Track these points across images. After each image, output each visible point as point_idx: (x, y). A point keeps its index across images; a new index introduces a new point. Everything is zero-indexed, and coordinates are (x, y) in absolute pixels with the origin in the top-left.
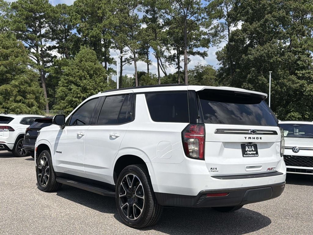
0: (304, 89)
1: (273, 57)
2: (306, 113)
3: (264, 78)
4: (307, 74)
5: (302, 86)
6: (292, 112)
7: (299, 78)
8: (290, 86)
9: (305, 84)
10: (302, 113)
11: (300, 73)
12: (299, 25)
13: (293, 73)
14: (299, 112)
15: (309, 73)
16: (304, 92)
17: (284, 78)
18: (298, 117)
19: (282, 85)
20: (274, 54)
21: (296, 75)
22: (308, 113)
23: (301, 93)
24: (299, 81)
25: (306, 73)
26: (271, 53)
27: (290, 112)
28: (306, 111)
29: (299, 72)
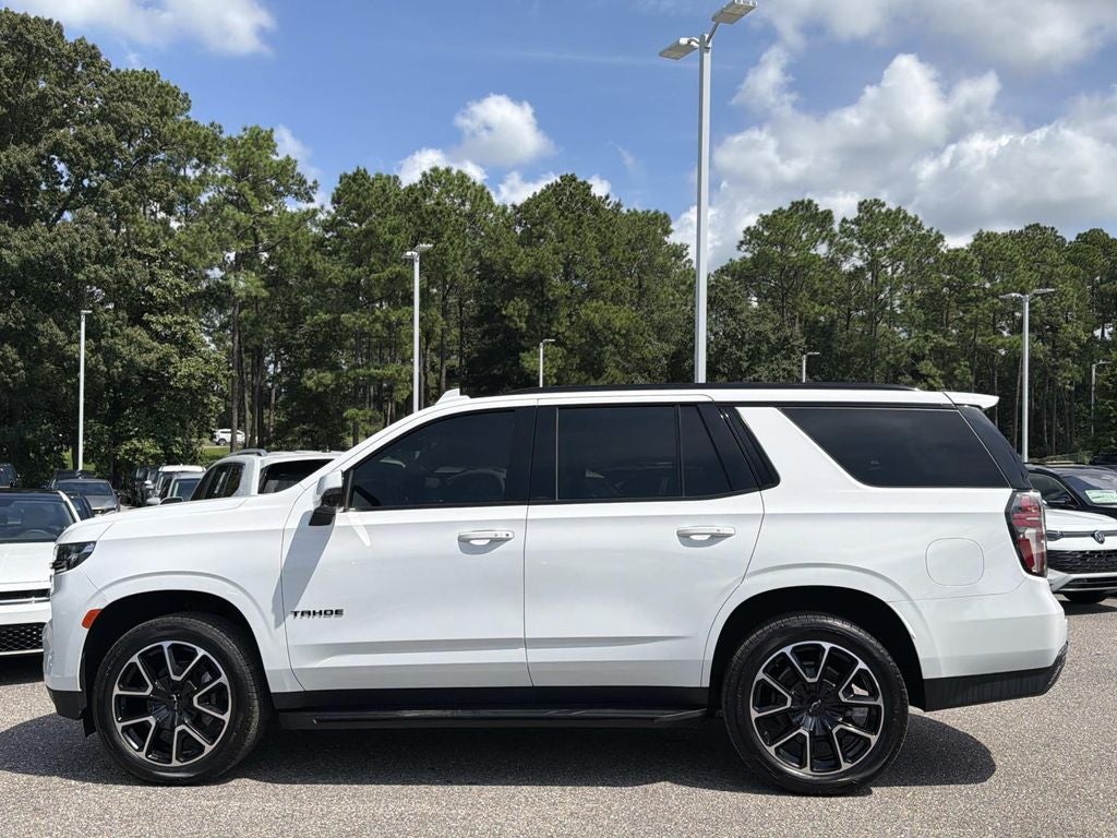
0: (171, 370)
1: (83, 267)
2: (177, 441)
3: (56, 330)
4: (178, 327)
5: (164, 361)
6: (133, 436)
7: (156, 336)
8: (131, 360)
9: (172, 356)
10: (163, 440)
11: (158, 321)
12: (155, 180)
13: (136, 320)
14: (153, 437)
15: (183, 323)
16: (169, 379)
17: (114, 335)
18: (153, 451)
19: (111, 355)
20: (87, 257)
21: (146, 325)
22: (179, 439)
23: (164, 383)
24: (155, 344)
25: (176, 323)
26: (81, 254)
27: (130, 438)
28: (175, 434)
29: (154, 319)
